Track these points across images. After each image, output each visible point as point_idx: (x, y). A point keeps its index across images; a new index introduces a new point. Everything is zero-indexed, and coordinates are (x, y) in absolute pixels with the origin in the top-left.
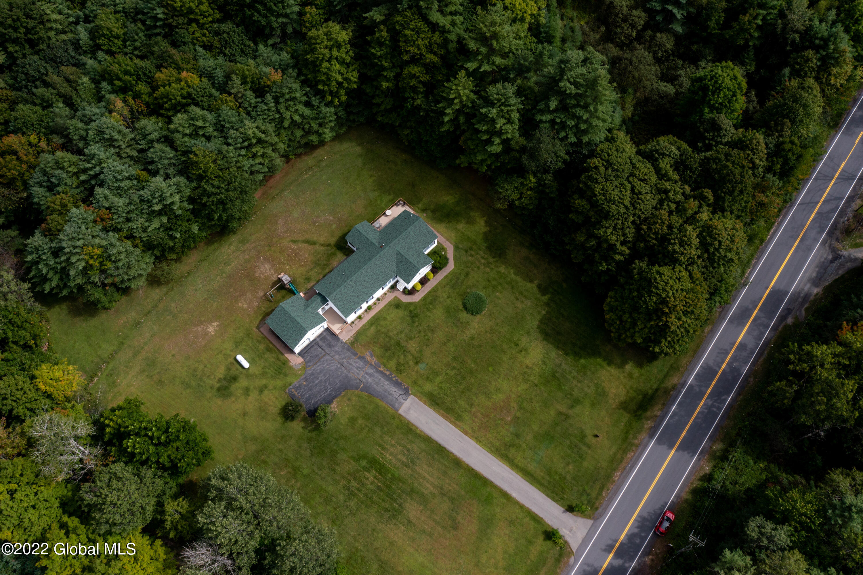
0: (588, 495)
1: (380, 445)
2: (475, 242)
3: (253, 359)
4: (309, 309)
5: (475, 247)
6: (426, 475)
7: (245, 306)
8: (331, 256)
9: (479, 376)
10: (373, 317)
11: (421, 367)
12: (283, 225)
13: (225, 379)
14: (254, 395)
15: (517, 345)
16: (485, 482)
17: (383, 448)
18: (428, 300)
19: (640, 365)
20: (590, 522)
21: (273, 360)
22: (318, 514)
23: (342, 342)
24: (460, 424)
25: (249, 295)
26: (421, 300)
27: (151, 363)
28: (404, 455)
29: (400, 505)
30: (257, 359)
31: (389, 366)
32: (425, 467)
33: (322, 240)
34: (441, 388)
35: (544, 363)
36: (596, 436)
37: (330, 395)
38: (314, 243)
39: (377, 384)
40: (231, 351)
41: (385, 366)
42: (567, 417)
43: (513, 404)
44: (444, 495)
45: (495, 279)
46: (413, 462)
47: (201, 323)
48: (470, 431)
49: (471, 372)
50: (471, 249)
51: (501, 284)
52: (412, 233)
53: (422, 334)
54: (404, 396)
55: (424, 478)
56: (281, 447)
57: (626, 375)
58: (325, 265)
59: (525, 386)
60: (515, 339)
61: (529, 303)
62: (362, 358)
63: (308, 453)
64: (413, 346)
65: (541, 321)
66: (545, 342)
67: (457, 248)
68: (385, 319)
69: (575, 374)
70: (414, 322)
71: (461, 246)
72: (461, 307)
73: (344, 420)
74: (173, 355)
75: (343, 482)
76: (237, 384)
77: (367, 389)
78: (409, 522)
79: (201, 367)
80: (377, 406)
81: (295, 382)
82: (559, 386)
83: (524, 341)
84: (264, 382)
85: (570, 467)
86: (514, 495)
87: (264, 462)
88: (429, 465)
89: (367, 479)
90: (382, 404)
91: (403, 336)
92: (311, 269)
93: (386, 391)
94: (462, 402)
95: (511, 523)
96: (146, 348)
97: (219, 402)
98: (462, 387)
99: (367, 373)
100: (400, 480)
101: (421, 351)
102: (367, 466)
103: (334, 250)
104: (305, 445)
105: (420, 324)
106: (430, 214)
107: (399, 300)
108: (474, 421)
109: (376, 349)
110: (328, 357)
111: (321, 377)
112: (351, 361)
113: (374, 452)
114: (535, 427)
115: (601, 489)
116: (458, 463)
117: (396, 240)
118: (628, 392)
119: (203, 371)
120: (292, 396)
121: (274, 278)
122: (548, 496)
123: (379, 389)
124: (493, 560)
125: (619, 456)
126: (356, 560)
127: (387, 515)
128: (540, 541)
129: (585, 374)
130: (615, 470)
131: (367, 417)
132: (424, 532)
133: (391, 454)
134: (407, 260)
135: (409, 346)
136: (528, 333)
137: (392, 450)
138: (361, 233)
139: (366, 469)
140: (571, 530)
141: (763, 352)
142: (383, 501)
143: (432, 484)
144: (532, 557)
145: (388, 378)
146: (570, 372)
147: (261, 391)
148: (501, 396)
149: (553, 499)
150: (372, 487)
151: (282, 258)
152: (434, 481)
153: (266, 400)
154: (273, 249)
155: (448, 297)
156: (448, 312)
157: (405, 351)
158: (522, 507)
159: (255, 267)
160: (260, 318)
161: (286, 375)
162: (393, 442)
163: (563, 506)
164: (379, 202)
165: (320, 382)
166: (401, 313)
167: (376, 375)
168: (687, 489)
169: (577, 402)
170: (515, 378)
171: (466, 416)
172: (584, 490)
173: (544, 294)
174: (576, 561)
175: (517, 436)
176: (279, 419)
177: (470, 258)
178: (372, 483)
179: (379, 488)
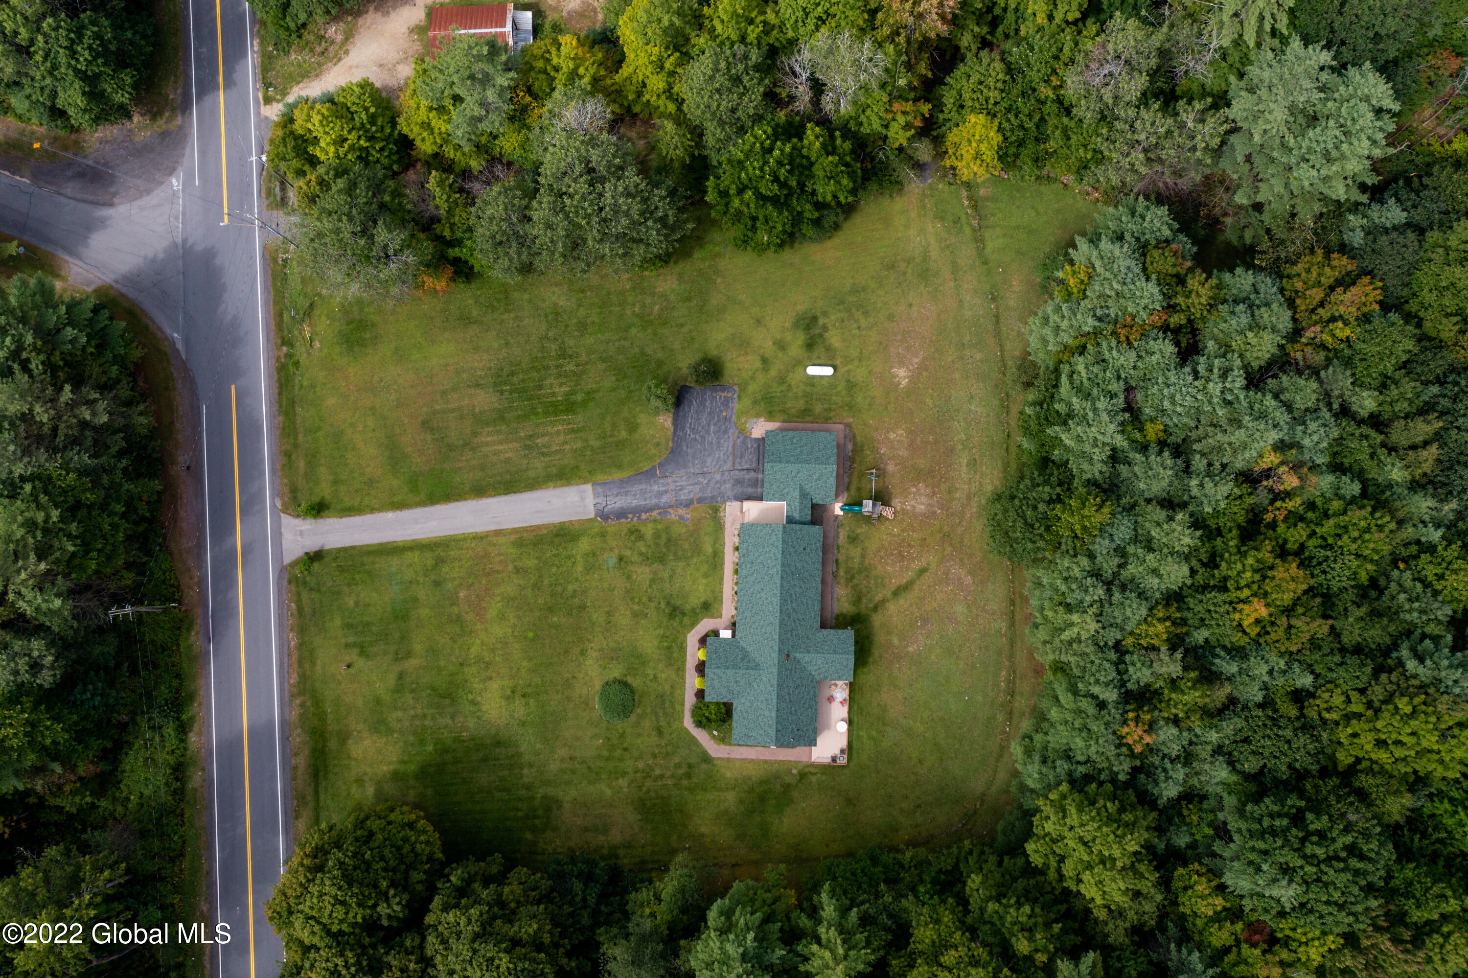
0: (311, 589)
1: (579, 430)
2: (691, 790)
3: (813, 385)
4: (797, 494)
5: (685, 782)
6: (501, 447)
7: (892, 436)
8: (858, 599)
9: (537, 614)
10: (723, 564)
11: (612, 561)
12: (960, 579)
13: (821, 335)
14: (769, 348)
15: (524, 696)
16: (432, 499)
17: (572, 431)
18: (675, 649)
19: (359, 807)
20: (288, 559)
21: (789, 405)
22: (579, 306)
23: (729, 499)
24: (513, 538)
25: (904, 453)
26: (684, 641)
27: (925, 274)
28: (544, 446)
29: (502, 392)
30: (808, 389)
31: (650, 526)
32: (510, 455)
33: (892, 607)
34: (569, 557)
35: (473, 703)
36: (349, 666)
37: (683, 429)
38: (896, 593)
39: (643, 492)
40: (849, 371)
41: (655, 521)
42: (397, 659)
43: (471, 616)
44: (465, 444)
45: (620, 760)
46: (527, 447)
47: (923, 367)
48: (495, 540)
49: (551, 609)
50: (688, 776)
51: (608, 759)
52: (767, 713)
53: (644, 599)
54: (600, 507)
55: (501, 443)
56: (685, 329)
57: (366, 778)
58: (853, 577)
59: (475, 651)
60: (532, 701)
61: (553, 767)
62: (688, 504)
63: (648, 350)
64: (642, 573)
65: (519, 755)
66: (493, 731)
67: (706, 758)
68: (706, 576)
69: (427, 723)
70: (668, 604)
71: (704, 766)
72: (629, 679)
73: (642, 419)
74: (910, 305)
75: (584, 357)
76: (800, 342)
77: (649, 475)
78: (478, 385)
79: (863, 323)
80: (620, 467)
81: (736, 406)
82: (433, 689)
83: (520, 709)
84: (773, 373)
85: (351, 603)
86: (390, 515)
87: (689, 299)
88: (507, 461)
89: (561, 385)
90: (618, 475)
91: (666, 575)
92: (863, 556)
93: (626, 493)
94: (531, 563)
95: (371, 482)
96: (952, 284)
97: (800, 308)
98: (546, 582)
99: (666, 492)
100: (525, 417)
101: (629, 577)
102: (573, 398)
103: (863, 608)
104: (660, 355)
105: (658, 609)
106: (788, 779)
107: (712, 617)
108: (500, 554)
109: (684, 530)
110: (728, 466)
111: (712, 437)
112: (697, 488)
113: (579, 419)
114: (424, 612)
115: (300, 610)
116: (479, 491)
117: (775, 682)
118: (349, 757)
119: (857, 321)
120: (724, 388)
121: (896, 502)
122: (353, 548)
123: (637, 488)
124: (360, 428)
125: (307, 666)
126: (499, 300)
127: (507, 370)
128: (324, 491)
129: (415, 733)
130: (301, 645)
131: (620, 445)
132: (454, 389)
133: (558, 433)
134: (736, 667)
135: (647, 570)
136: (523, 724)
137: (562, 438)
138: (835, 652)
139: (572, 393)
140: (301, 533)
141: (212, 964)
142: (523, 381)
143: (487, 444)
144: (323, 469)
145: (637, 511)
146: (433, 718)
147: (764, 360)
148: (492, 613)
149: (345, 549)
150: (548, 382)
151: (915, 535)
152: (489, 449)
153: (749, 358)
154: (938, 536)
155: (655, 677)
156: (640, 656)
157: (646, 559)
158: (372, 510)
159: (934, 493)
160: (859, 439)
161: (755, 402)
162: (567, 447)
163: (330, 551)
164: (874, 733)
165: (708, 432)
166: (695, 601)
167: (654, 501)
168: (202, 693)
169: (399, 689)
170: (493, 651)
171: (513, 551)
172: (319, 591)
173: (544, 797)
174: (273, 505)
175: (437, 584)
176: (715, 353)
177: (677, 760)
178: (551, 385)
179: (540, 387)
